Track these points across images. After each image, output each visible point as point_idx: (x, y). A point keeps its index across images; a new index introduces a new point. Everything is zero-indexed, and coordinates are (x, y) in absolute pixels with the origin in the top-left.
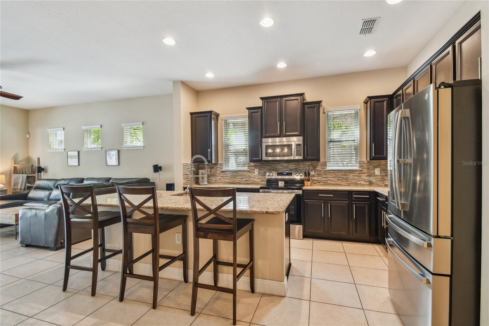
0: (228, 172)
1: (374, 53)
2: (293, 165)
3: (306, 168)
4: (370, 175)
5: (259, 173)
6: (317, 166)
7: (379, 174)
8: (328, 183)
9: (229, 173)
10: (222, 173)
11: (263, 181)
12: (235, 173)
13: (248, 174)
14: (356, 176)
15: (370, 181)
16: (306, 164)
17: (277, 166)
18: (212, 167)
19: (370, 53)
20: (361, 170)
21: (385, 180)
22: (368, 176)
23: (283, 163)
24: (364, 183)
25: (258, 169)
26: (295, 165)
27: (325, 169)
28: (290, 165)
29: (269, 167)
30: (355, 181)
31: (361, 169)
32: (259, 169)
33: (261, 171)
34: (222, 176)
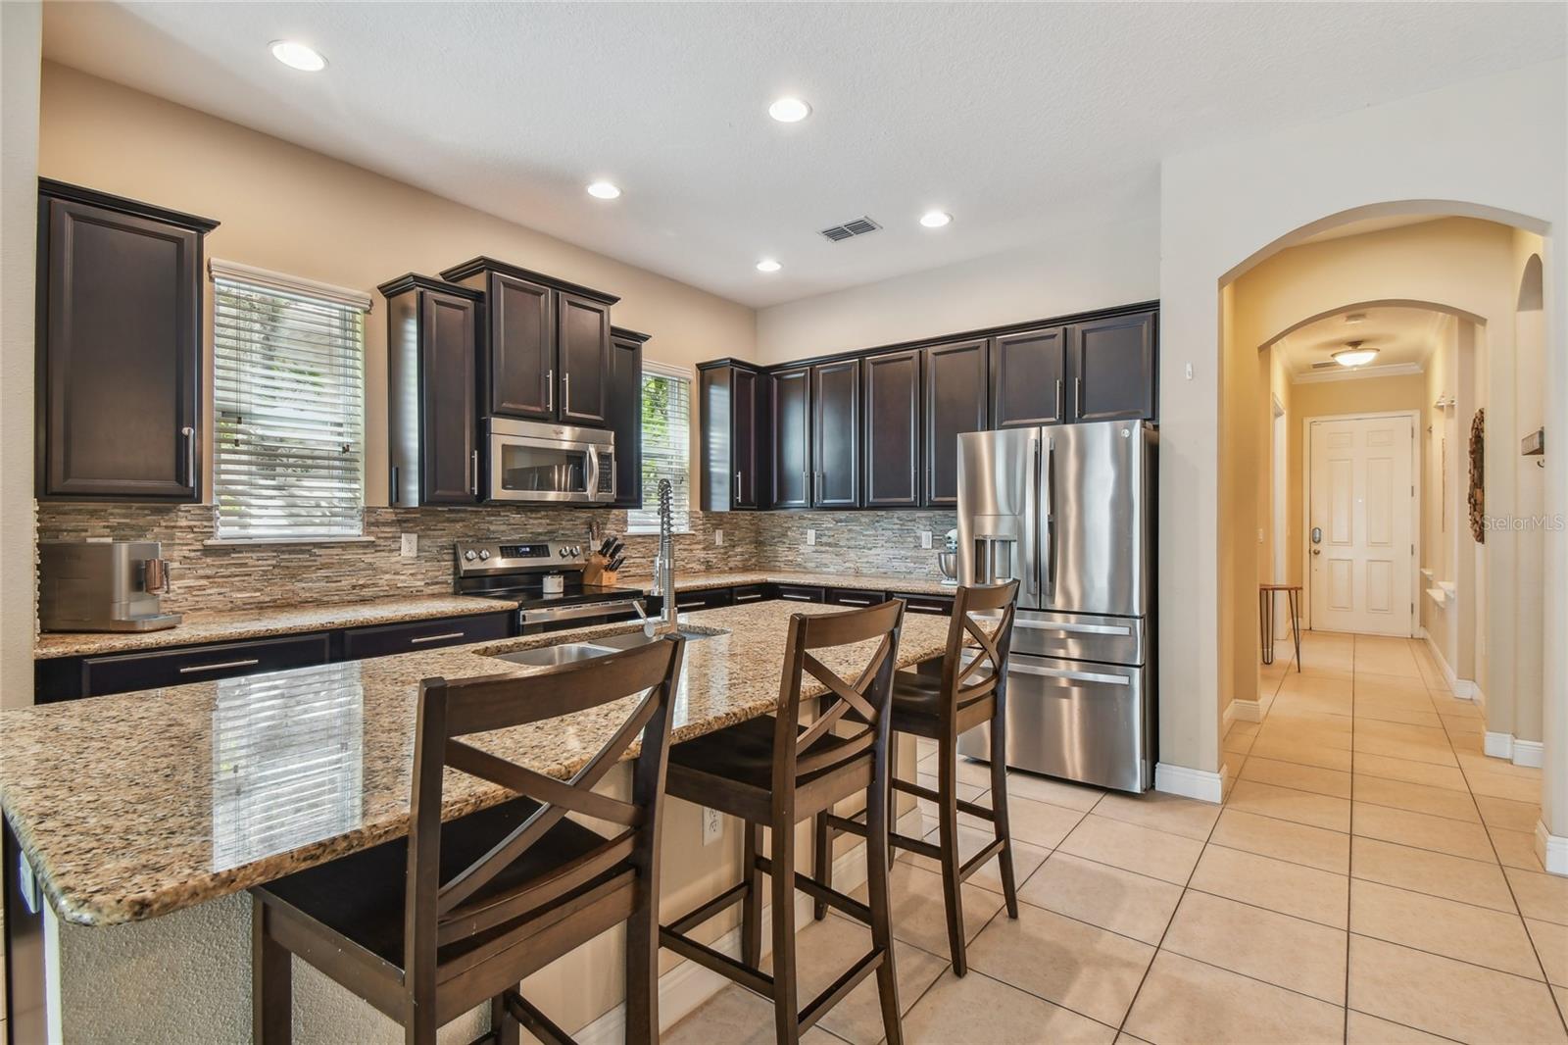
0: (253, 552)
1: (778, 267)
2: (543, 521)
3: (579, 532)
4: (707, 546)
5: (418, 550)
6: (606, 524)
7: (721, 543)
8: (631, 573)
9: (254, 555)
10: (209, 560)
11: (437, 583)
12: (291, 555)
13: (368, 558)
14: (685, 550)
15: (708, 562)
16: (578, 517)
17: (491, 523)
18: (131, 527)
19: (769, 266)
20: (693, 535)
21: (729, 557)
22: (704, 549)
23: (509, 511)
24: (698, 567)
25: (415, 536)
26: (548, 521)
27: (625, 534)
28: (532, 521)
29: (458, 526)
30: (683, 563)
31: (693, 532)
32: (419, 537)
33: (426, 542)
34: (209, 572)
